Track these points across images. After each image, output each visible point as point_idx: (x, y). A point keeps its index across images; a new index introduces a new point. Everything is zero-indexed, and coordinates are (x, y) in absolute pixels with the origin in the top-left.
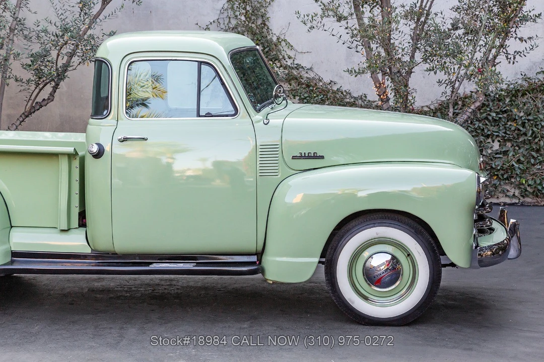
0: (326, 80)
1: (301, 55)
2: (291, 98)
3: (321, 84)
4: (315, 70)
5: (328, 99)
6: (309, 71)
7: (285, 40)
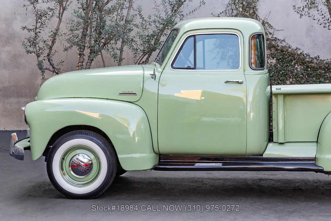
0: (294, 47)
1: (277, 32)
2: (271, 59)
3: (290, 50)
4: (286, 41)
5: (294, 60)
6: (282, 42)
7: (267, 23)
